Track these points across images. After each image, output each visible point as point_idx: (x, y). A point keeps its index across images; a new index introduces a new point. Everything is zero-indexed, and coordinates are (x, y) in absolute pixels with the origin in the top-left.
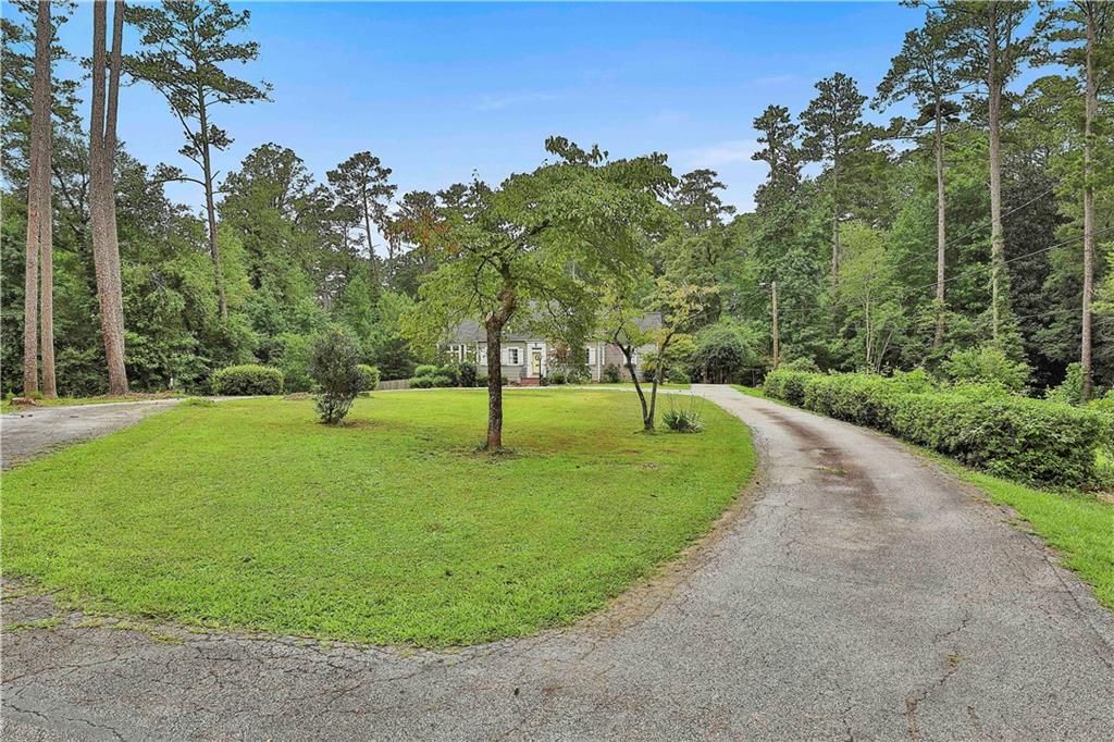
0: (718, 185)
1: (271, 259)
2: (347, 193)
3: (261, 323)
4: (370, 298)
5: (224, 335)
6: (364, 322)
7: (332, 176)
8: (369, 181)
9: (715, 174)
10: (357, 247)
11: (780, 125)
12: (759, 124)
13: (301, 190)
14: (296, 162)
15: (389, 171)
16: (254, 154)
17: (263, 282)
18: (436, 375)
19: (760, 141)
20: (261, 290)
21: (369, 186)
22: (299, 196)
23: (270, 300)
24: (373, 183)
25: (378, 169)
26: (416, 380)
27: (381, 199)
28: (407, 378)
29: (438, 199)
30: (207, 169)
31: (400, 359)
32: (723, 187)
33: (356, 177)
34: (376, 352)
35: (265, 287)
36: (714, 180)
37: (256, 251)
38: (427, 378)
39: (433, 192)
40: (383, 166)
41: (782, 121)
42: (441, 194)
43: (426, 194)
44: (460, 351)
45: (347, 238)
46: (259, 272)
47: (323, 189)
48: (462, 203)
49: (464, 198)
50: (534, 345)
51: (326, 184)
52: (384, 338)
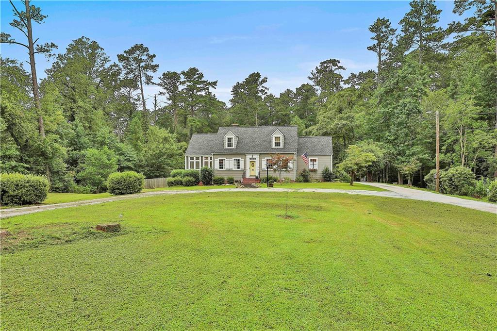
0: (341, 68)
1: (81, 103)
2: (129, 67)
3: (74, 142)
4: (143, 129)
5: (42, 148)
6: (139, 143)
7: (121, 58)
8: (142, 62)
9: (339, 62)
10: (136, 103)
11: (384, 30)
12: (372, 29)
13: (102, 66)
14: (100, 50)
15: (154, 56)
16: (74, 43)
17: (76, 117)
18: (184, 176)
19: (373, 39)
20: (75, 122)
21: (142, 64)
22: (101, 69)
23: (80, 128)
24: (145, 63)
25: (148, 55)
26: (171, 179)
27: (150, 73)
28: (165, 176)
29: (182, 76)
30: (30, 37)
31: (161, 165)
32: (344, 69)
33: (135, 59)
34: (146, 161)
35: (77, 121)
36: (339, 65)
37: (72, 99)
38: (178, 178)
39: (179, 72)
40: (151, 53)
41: (385, 27)
42: (183, 73)
43: (175, 73)
44: (200, 161)
45: (130, 97)
46: (74, 111)
47: (115, 65)
48: (195, 79)
49: (197, 76)
50: (251, 157)
51: (117, 62)
52: (151, 152)
